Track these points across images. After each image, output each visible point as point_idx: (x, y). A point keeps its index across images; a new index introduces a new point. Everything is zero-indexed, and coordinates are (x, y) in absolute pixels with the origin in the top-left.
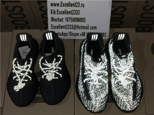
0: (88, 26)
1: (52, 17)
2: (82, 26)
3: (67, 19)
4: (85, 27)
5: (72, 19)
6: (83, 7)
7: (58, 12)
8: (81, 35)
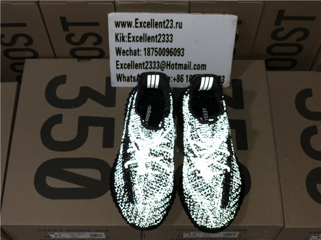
0: (189, 63)
1: (119, 48)
2: (178, 63)
3: (147, 51)
4: (184, 66)
5: (157, 50)
6: (181, 28)
7: (129, 37)
8: (174, 80)
